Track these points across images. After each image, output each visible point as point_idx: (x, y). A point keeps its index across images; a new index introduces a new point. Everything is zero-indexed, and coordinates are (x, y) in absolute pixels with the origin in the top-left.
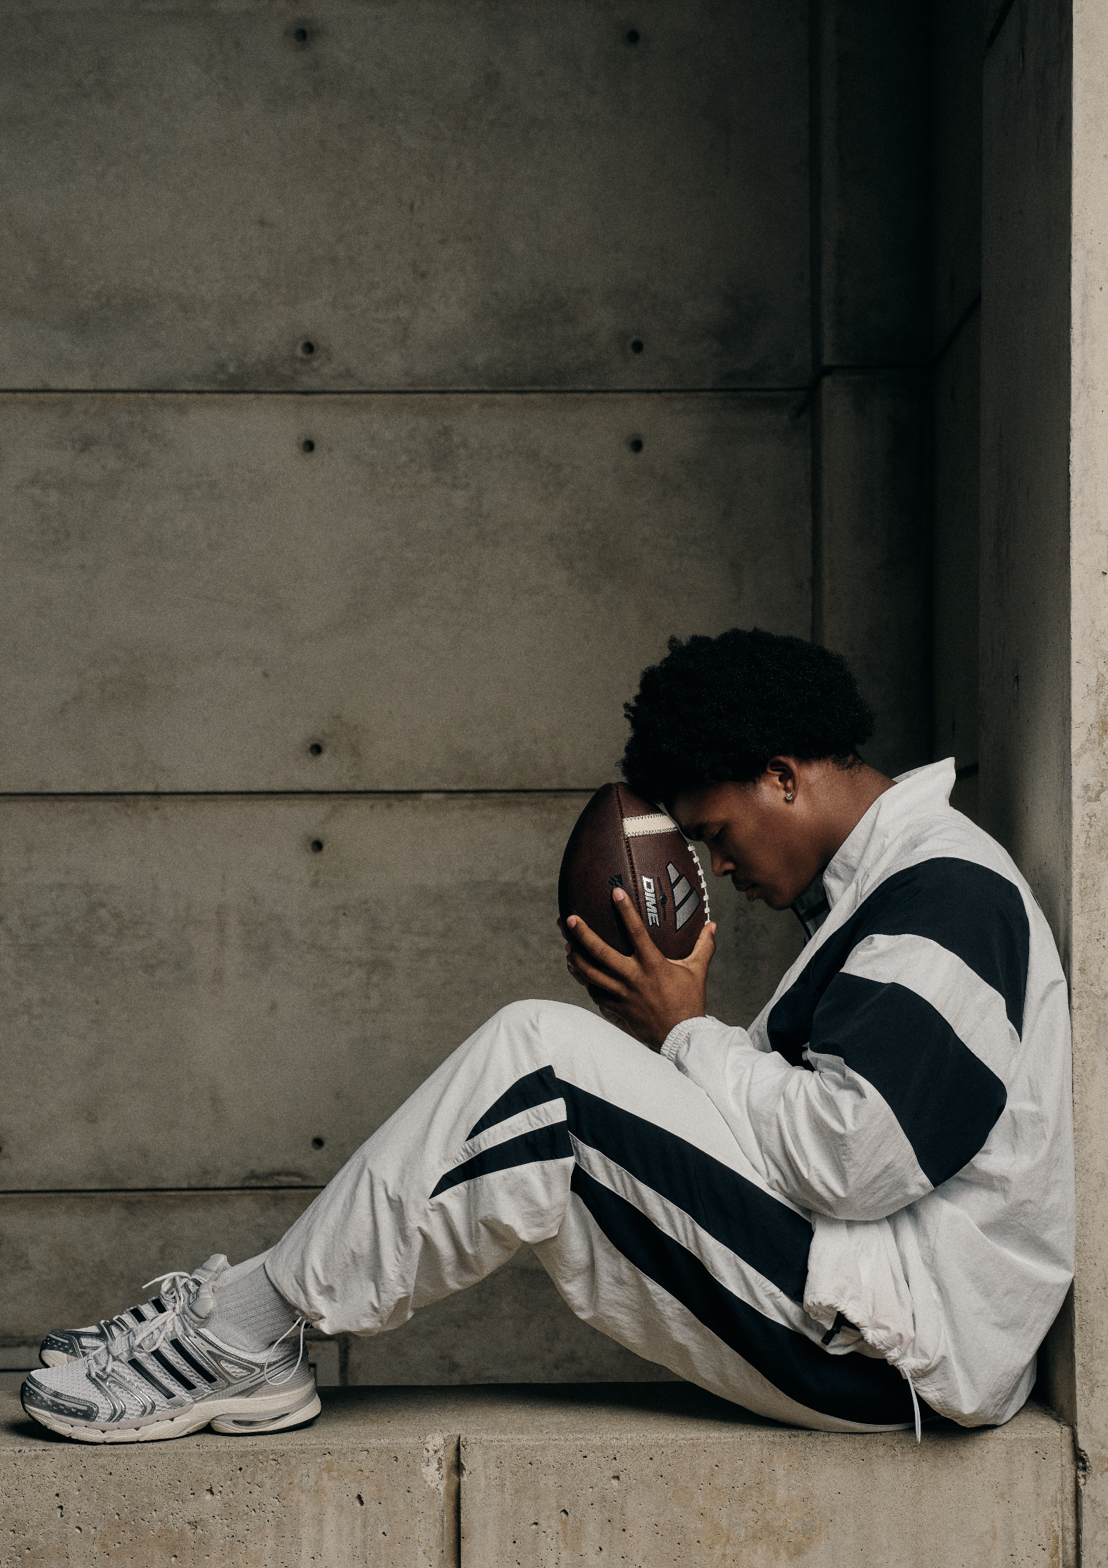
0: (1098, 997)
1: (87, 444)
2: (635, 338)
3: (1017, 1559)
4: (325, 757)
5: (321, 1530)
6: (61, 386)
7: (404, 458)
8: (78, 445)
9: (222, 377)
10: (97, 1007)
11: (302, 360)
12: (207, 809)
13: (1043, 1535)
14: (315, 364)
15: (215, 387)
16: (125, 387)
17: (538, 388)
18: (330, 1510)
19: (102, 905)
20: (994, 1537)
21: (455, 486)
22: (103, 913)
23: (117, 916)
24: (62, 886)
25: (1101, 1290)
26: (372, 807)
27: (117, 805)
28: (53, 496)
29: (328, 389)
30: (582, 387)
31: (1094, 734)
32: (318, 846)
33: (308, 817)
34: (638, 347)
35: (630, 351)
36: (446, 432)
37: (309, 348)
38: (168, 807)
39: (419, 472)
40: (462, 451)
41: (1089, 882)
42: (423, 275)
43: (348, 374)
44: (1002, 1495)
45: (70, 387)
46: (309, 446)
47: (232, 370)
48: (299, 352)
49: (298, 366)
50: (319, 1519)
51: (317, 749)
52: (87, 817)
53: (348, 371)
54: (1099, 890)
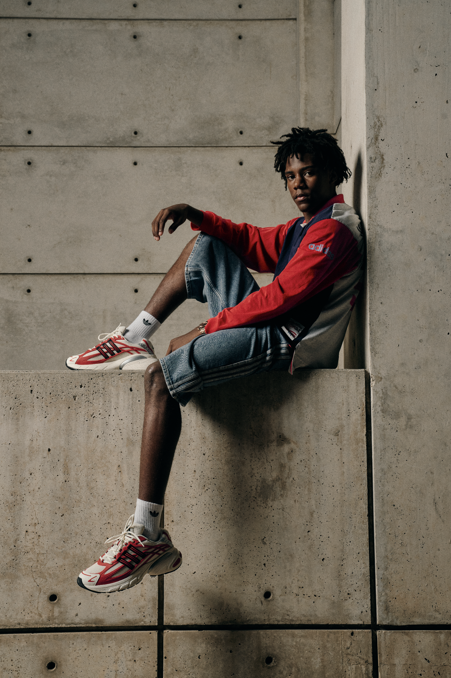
0: (376, 226)
1: (64, 163)
2: (240, 130)
3: (351, 411)
4: (139, 262)
5: (118, 399)
6: (57, 145)
7: (166, 167)
8: (62, 163)
9: (108, 142)
10: (63, 343)
11: (134, 137)
12: (100, 278)
13: (359, 403)
14: (138, 138)
15: (107, 145)
16: (77, 145)
17: (210, 145)
18: (121, 393)
19: (66, 309)
20: (343, 404)
21: (182, 176)
22: (66, 312)
23: (70, 313)
24: (53, 303)
25: (377, 321)
26: (154, 278)
27: (71, 277)
28: (53, 179)
29: (142, 146)
30: (224, 145)
31: (373, 141)
32: (136, 291)
33: (134, 281)
34: (241, 133)
35: (239, 134)
36: (180, 159)
37: (136, 133)
38: (88, 278)
39: (171, 172)
40: (185, 165)
41: (372, 188)
42: (173, 110)
43: (149, 141)
44: (345, 390)
45: (59, 145)
46: (135, 164)
47: (111, 140)
48: (133, 135)
49: (133, 138)
50: (118, 395)
51: (136, 260)
52: (61, 281)
53: (149, 140)
54: (375, 191)
